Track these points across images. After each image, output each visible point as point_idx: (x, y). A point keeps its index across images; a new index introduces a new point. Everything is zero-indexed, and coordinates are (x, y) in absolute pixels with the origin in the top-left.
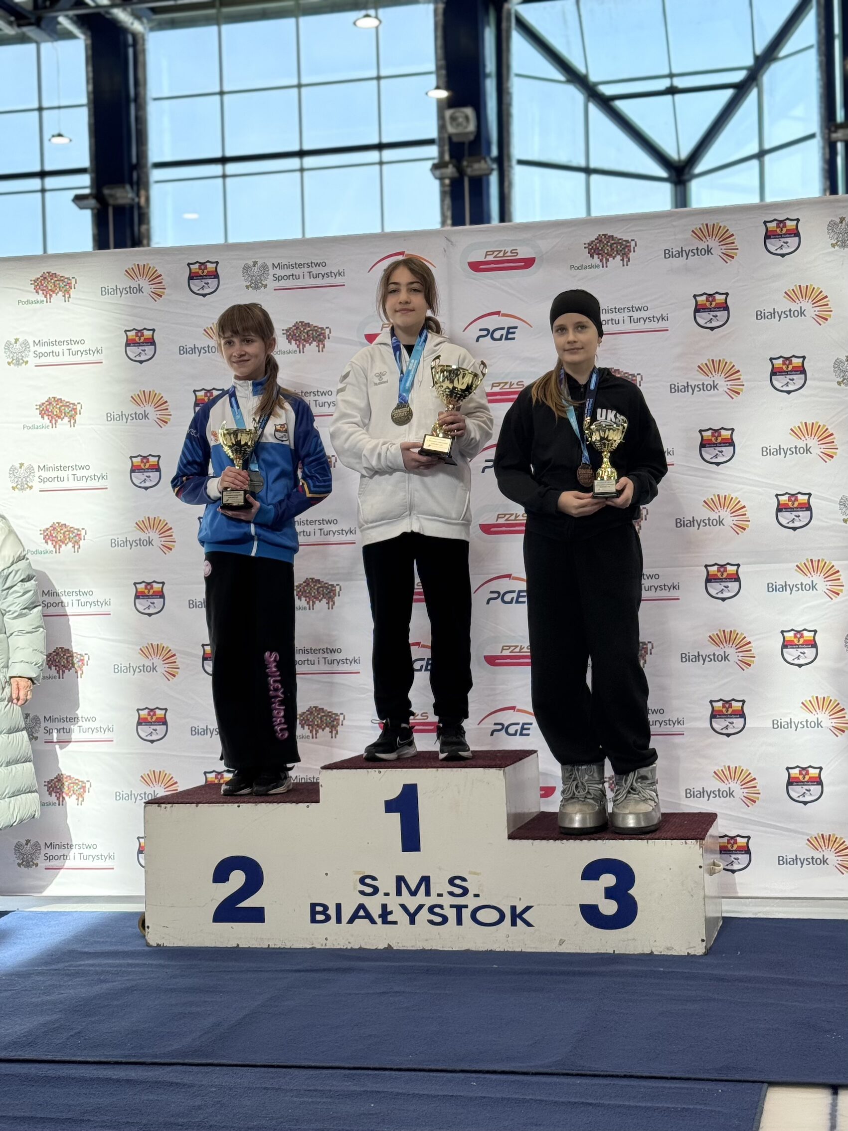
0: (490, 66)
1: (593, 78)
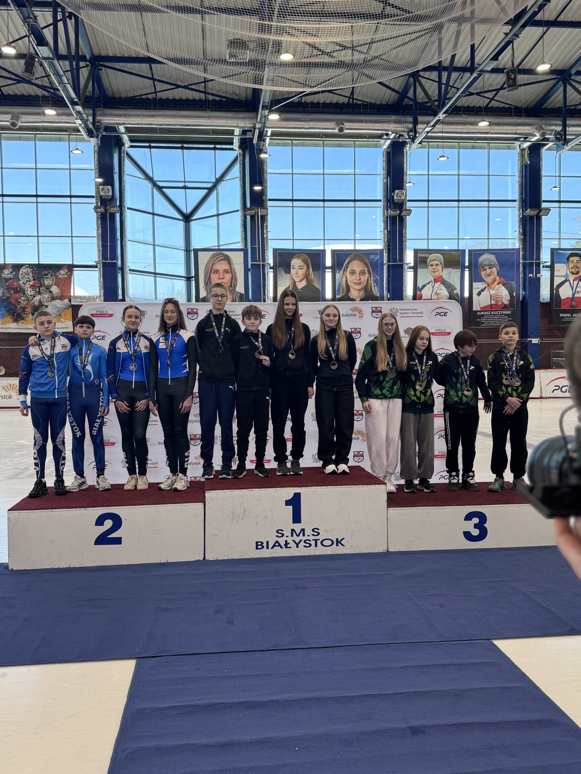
0: (116, 170)
1: (155, 179)
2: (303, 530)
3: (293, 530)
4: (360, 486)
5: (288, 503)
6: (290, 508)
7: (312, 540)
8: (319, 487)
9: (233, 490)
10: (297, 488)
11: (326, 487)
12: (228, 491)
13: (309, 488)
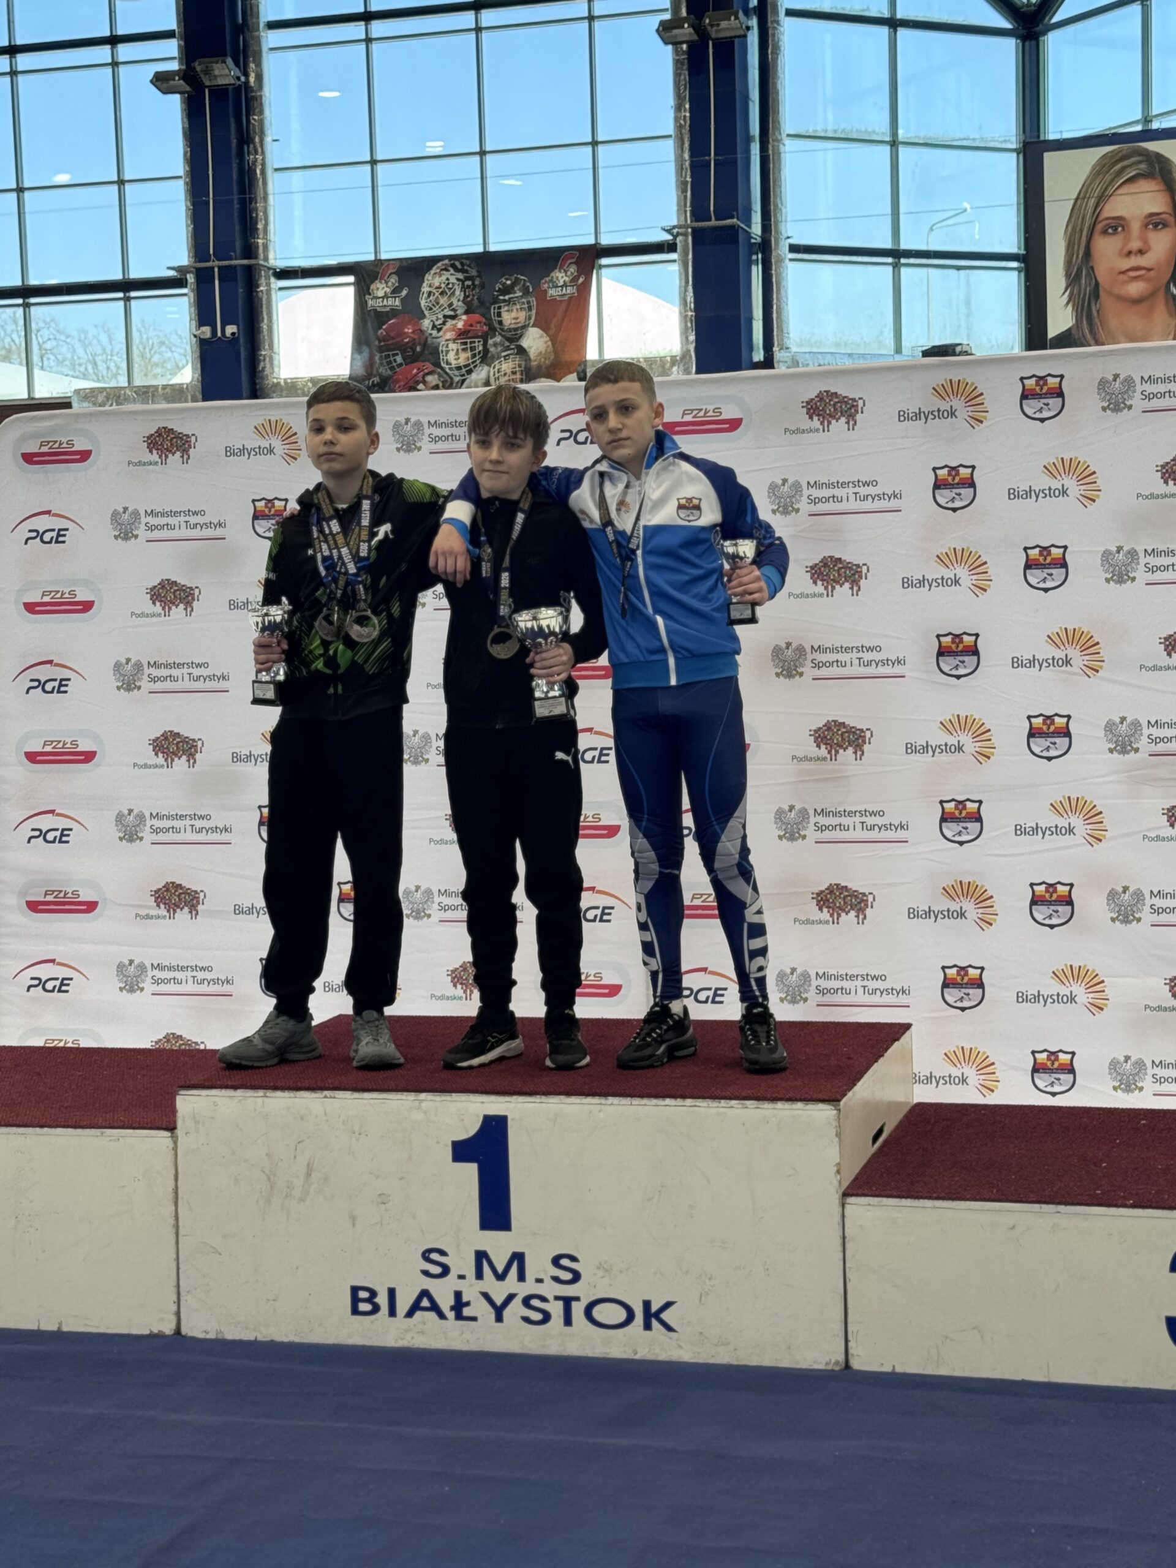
2: (518, 1258)
3: (481, 1256)
4: (733, 1102)
5: (462, 1151)
6: (471, 1170)
7: (550, 1297)
8: (574, 1099)
9: (269, 1093)
10: (493, 1098)
11: (602, 1100)
12: (250, 1093)
13: (537, 1099)
